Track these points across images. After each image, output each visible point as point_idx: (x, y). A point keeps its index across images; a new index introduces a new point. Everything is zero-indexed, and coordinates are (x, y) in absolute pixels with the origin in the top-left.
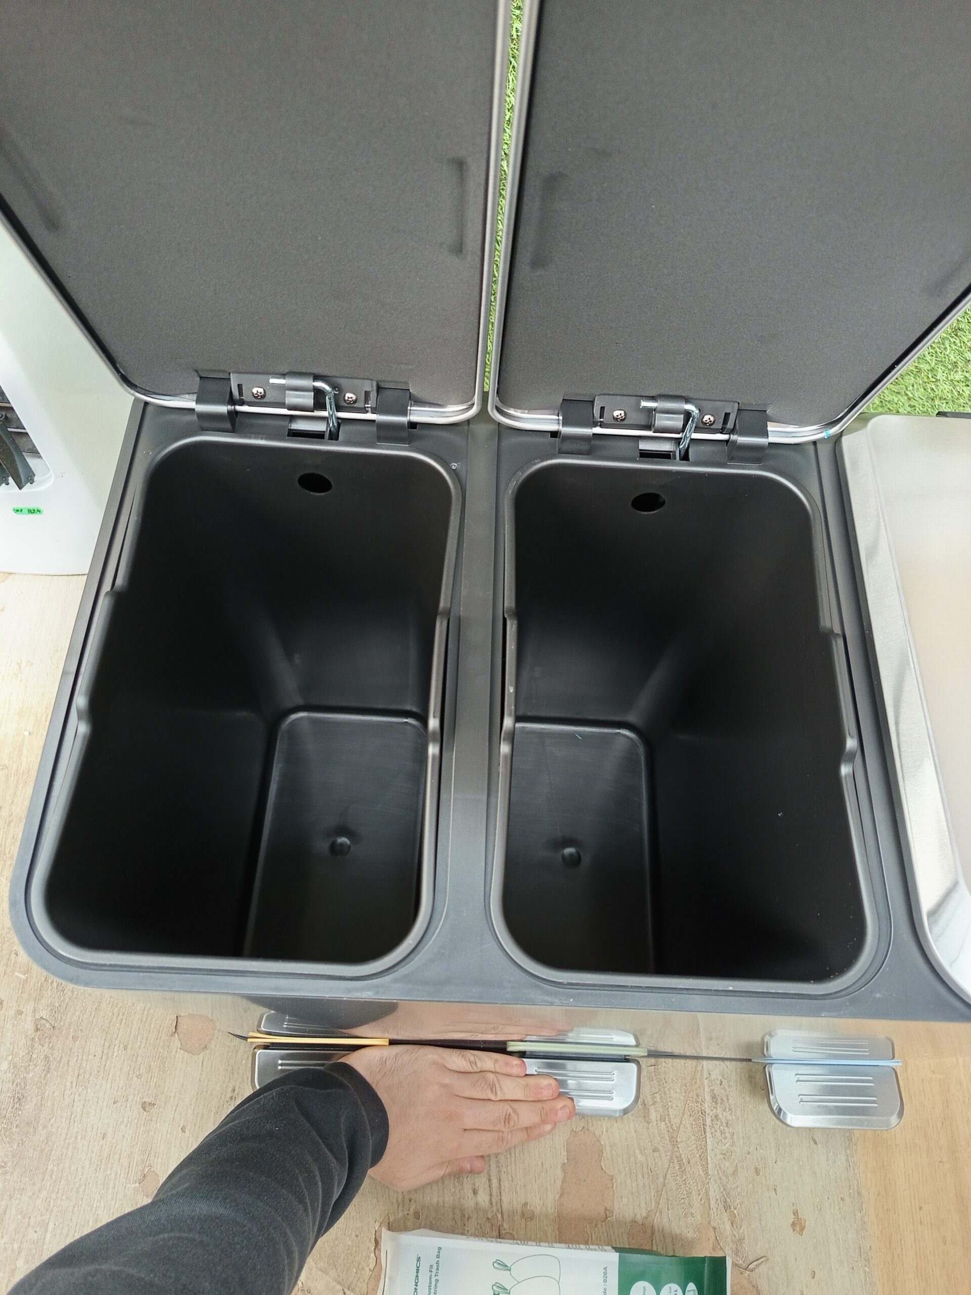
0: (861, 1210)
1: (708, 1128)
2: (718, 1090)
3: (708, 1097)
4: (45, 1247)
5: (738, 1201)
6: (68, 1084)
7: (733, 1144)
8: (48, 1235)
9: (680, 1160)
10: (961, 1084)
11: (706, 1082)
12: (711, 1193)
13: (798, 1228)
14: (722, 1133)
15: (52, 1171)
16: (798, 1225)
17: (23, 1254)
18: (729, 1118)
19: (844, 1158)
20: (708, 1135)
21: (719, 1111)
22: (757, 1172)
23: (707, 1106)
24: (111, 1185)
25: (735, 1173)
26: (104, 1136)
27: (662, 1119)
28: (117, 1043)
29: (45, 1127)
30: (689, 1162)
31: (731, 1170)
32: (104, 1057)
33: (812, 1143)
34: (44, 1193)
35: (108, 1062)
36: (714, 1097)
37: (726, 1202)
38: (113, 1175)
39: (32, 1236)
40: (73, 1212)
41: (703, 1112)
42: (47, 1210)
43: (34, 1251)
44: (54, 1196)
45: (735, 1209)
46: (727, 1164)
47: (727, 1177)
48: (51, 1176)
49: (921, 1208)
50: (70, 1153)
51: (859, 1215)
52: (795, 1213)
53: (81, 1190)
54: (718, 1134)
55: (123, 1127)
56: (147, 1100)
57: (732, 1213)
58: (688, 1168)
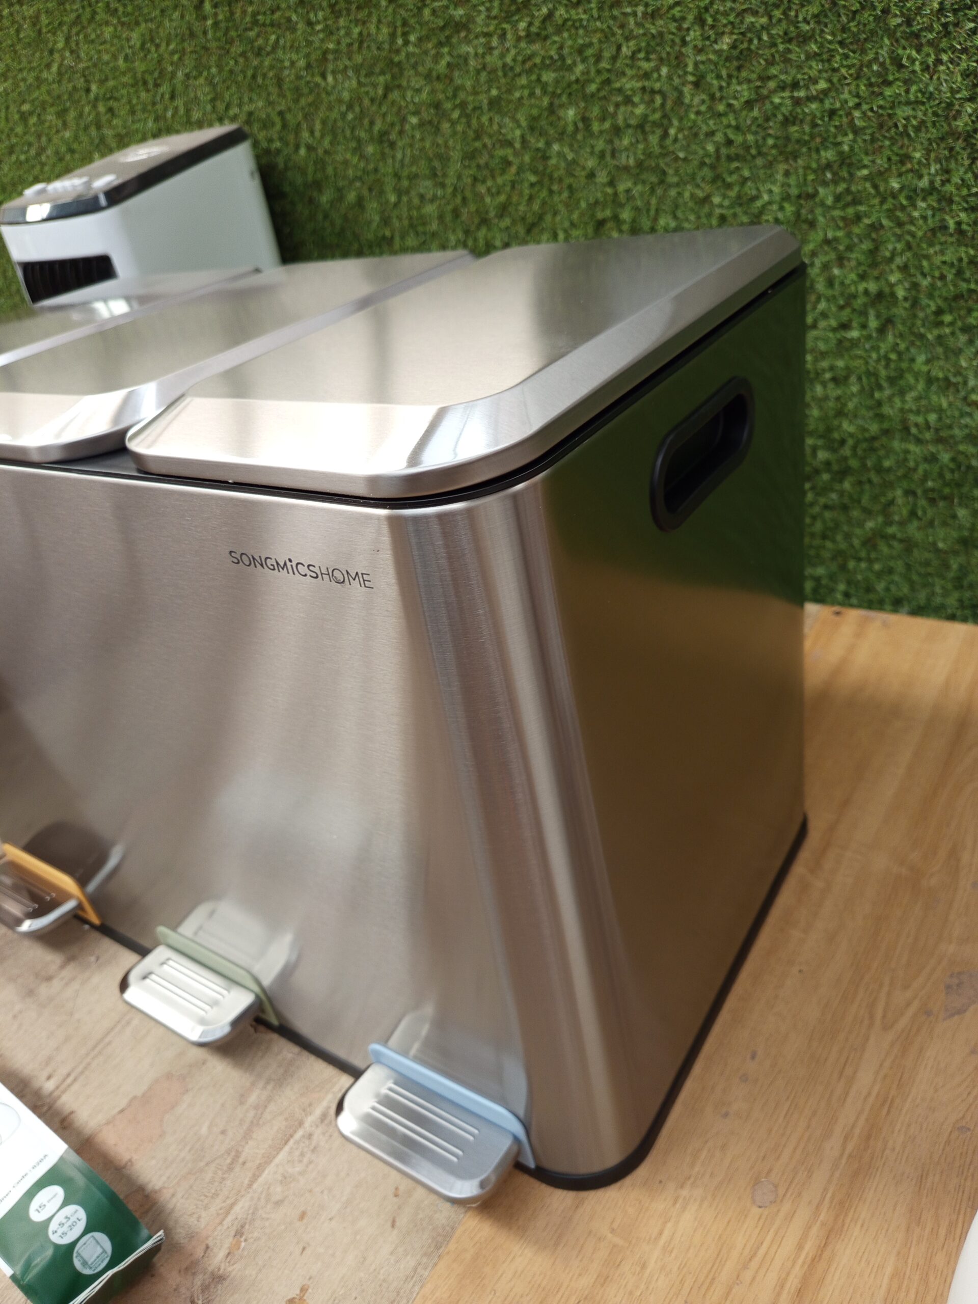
1: (291, 1142)
3: (318, 1111)
5: (256, 1234)
7: (301, 1173)
9: (238, 1155)
10: (644, 1266)
12: (237, 1209)
14: (302, 1154)
18: (323, 1143)
19: (412, 1264)
20: (287, 1148)
21: (318, 1131)
22: (303, 1216)
23: (310, 1119)
25: (278, 1203)
27: (256, 1107)
30: (244, 1163)
31: (278, 1197)
33: (389, 1224)
37: (242, 1227)
41: (301, 1124)
45: (245, 1240)
46: (279, 1189)
47: (268, 1200)
52: (304, 1290)
54: (297, 1153)
57: (239, 1243)
58: (237, 1169)
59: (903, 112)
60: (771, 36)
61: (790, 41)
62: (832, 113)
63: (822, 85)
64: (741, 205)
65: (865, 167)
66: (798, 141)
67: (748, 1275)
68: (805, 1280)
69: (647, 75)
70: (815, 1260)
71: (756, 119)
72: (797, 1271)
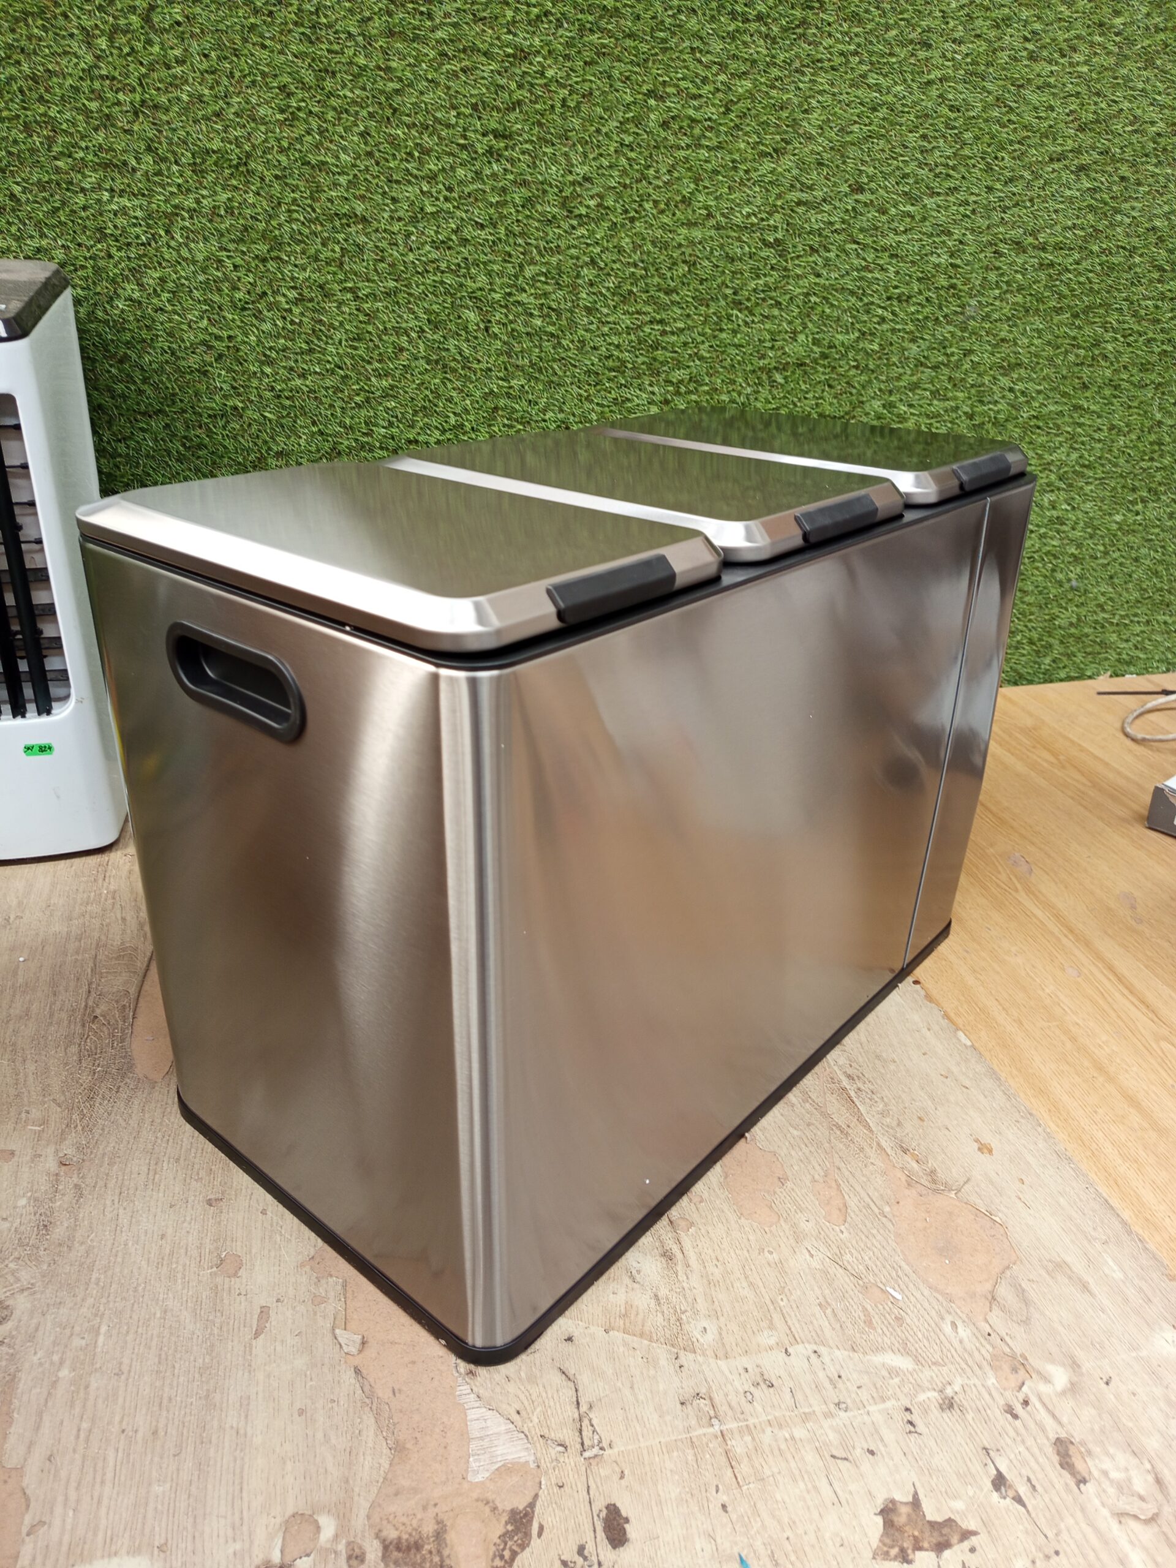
0: (1040, 1125)
1: (855, 1099)
2: (850, 1071)
3: (843, 1078)
4: (99, 1350)
5: (914, 1144)
6: (108, 1203)
7: (886, 1105)
8: (101, 1339)
9: (839, 1127)
11: (836, 1068)
12: (884, 1144)
13: (985, 1151)
14: (871, 1099)
15: (98, 1279)
16: (985, 1148)
17: (68, 1363)
18: (872, 1087)
19: (1001, 1093)
20: (858, 1103)
21: (860, 1085)
22: (921, 1119)
23: (845, 1083)
24: (179, 1276)
25: (899, 1124)
26: (163, 1237)
27: (805, 1102)
28: (166, 1159)
29: (82, 1243)
30: (849, 1126)
31: (894, 1124)
32: (151, 1173)
34: (90, 1301)
35: (157, 1176)
36: (849, 1077)
37: (902, 1147)
38: (180, 1268)
39: (77, 1342)
40: (132, 1310)
41: (844, 1089)
42: (96, 1315)
43: (82, 1357)
44: (104, 1300)
45: (914, 1150)
46: (888, 1120)
47: (893, 1129)
48: (97, 1284)
49: (1096, 1112)
50: (119, 1260)
51: (1040, 1129)
52: (977, 1141)
53: (140, 1288)
54: (867, 1101)
55: (186, 1225)
56: (212, 1197)
57: (913, 1155)
58: (850, 1131)
59: (733, 351)
60: (646, 284)
61: (659, 290)
62: (685, 344)
63: (681, 325)
64: (615, 404)
65: (707, 384)
66: (661, 363)
67: (1110, 1000)
68: (1127, 988)
69: (546, 295)
70: (1119, 979)
71: (631, 341)
72: (1121, 987)
